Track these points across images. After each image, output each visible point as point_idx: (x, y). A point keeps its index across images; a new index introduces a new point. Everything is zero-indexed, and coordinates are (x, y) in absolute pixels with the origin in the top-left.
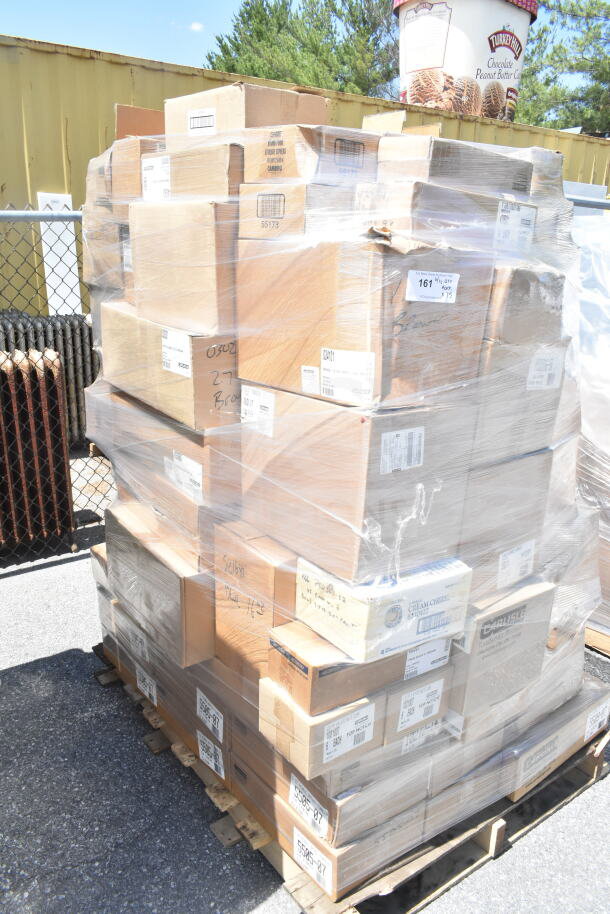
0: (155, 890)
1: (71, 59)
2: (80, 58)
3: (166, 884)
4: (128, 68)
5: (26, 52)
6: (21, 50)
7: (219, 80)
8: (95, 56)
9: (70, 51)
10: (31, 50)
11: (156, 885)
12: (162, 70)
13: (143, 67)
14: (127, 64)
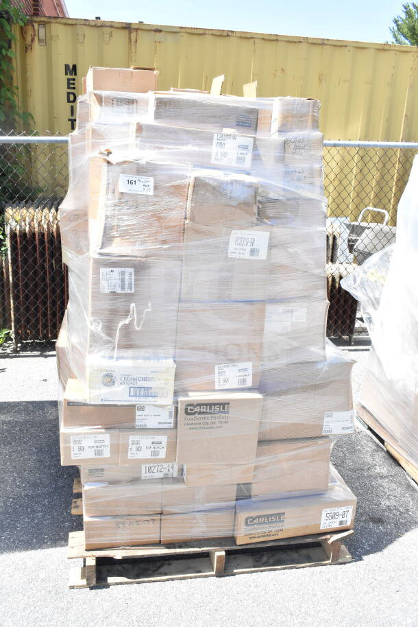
0: (26, 520)
1: (214, 37)
2: (220, 36)
3: (33, 520)
4: (252, 41)
5: (186, 35)
6: (183, 34)
7: (319, 44)
8: (230, 34)
9: (214, 32)
10: (189, 33)
11: (28, 518)
12: (277, 40)
13: (263, 39)
14: (251, 38)
